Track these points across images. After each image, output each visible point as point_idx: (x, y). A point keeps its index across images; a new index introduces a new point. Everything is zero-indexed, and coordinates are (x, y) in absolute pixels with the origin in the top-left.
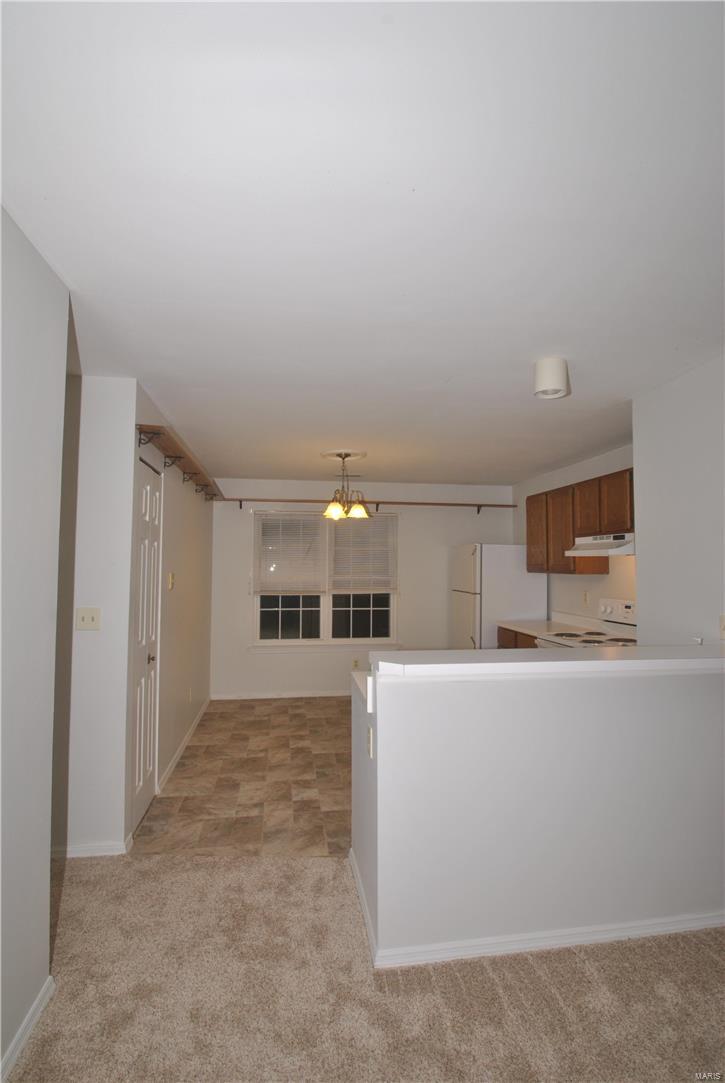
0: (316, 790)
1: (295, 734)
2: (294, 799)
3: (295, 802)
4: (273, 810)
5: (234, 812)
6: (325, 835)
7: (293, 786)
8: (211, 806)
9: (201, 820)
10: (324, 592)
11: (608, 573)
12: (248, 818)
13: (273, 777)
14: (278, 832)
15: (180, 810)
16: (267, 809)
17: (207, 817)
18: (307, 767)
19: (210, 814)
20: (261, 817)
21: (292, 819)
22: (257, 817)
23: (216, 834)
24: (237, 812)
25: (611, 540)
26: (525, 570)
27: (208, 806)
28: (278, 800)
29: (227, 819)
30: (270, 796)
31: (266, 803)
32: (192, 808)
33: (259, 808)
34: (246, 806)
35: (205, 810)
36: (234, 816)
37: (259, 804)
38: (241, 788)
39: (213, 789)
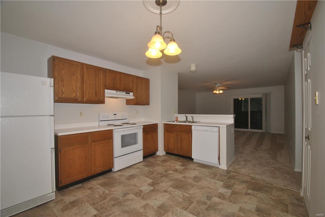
3: (231, 189)
5: (259, 195)
7: (227, 198)
8: (271, 202)
9: (274, 196)
12: (253, 190)
20: (247, 188)
21: (236, 184)
23: (266, 189)
24: (258, 194)
28: (238, 193)
29: (263, 193)
30: (241, 196)
31: (244, 193)
32: (281, 204)
33: (248, 192)
34: (253, 195)
35: (273, 200)
36: (259, 193)
37: (247, 194)
38: (255, 207)
39: (272, 213)
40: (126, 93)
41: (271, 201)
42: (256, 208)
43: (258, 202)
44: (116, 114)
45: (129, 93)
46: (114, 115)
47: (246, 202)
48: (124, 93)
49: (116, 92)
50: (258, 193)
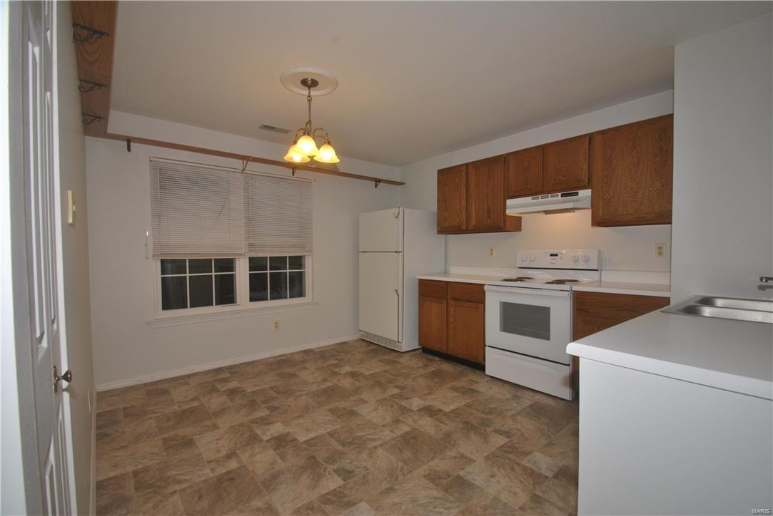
0: (279, 424)
1: (217, 378)
2: (265, 438)
4: (252, 456)
6: (325, 465)
7: (254, 426)
8: (174, 473)
9: (174, 492)
10: (241, 255)
11: (521, 230)
12: (229, 472)
13: (225, 423)
14: (275, 476)
15: (136, 490)
16: (245, 458)
17: (177, 487)
18: (253, 405)
19: (180, 482)
22: (239, 468)
25: (560, 197)
26: (436, 232)
27: (170, 473)
30: (236, 443)
31: (237, 451)
32: (150, 482)
33: (234, 459)
34: (218, 461)
35: (171, 480)
36: (212, 475)
37: (231, 455)
38: (197, 443)
39: (164, 454)
40: (562, 196)
41: (175, 475)
42: (195, 442)
43: (200, 455)
44: (557, 255)
45: (577, 194)
46: (552, 255)
47: (217, 440)
48: (558, 196)
49: (533, 199)
50: (213, 472)
